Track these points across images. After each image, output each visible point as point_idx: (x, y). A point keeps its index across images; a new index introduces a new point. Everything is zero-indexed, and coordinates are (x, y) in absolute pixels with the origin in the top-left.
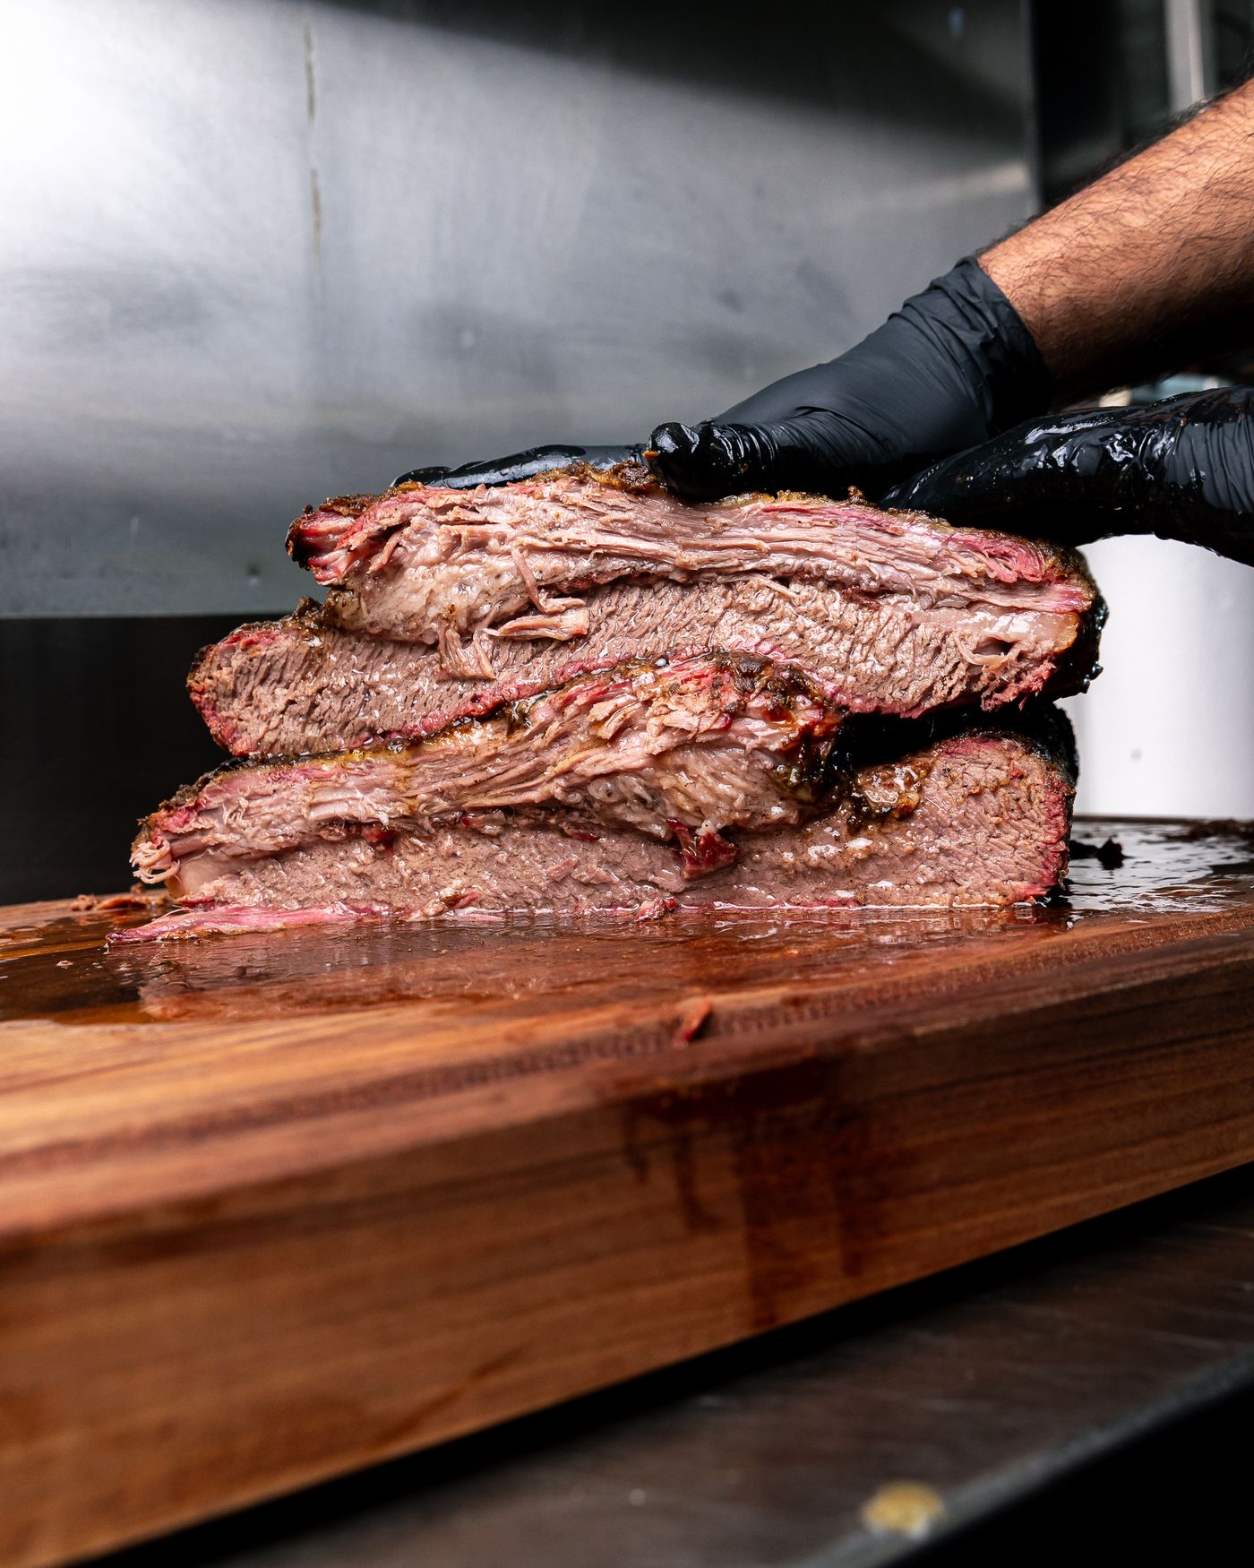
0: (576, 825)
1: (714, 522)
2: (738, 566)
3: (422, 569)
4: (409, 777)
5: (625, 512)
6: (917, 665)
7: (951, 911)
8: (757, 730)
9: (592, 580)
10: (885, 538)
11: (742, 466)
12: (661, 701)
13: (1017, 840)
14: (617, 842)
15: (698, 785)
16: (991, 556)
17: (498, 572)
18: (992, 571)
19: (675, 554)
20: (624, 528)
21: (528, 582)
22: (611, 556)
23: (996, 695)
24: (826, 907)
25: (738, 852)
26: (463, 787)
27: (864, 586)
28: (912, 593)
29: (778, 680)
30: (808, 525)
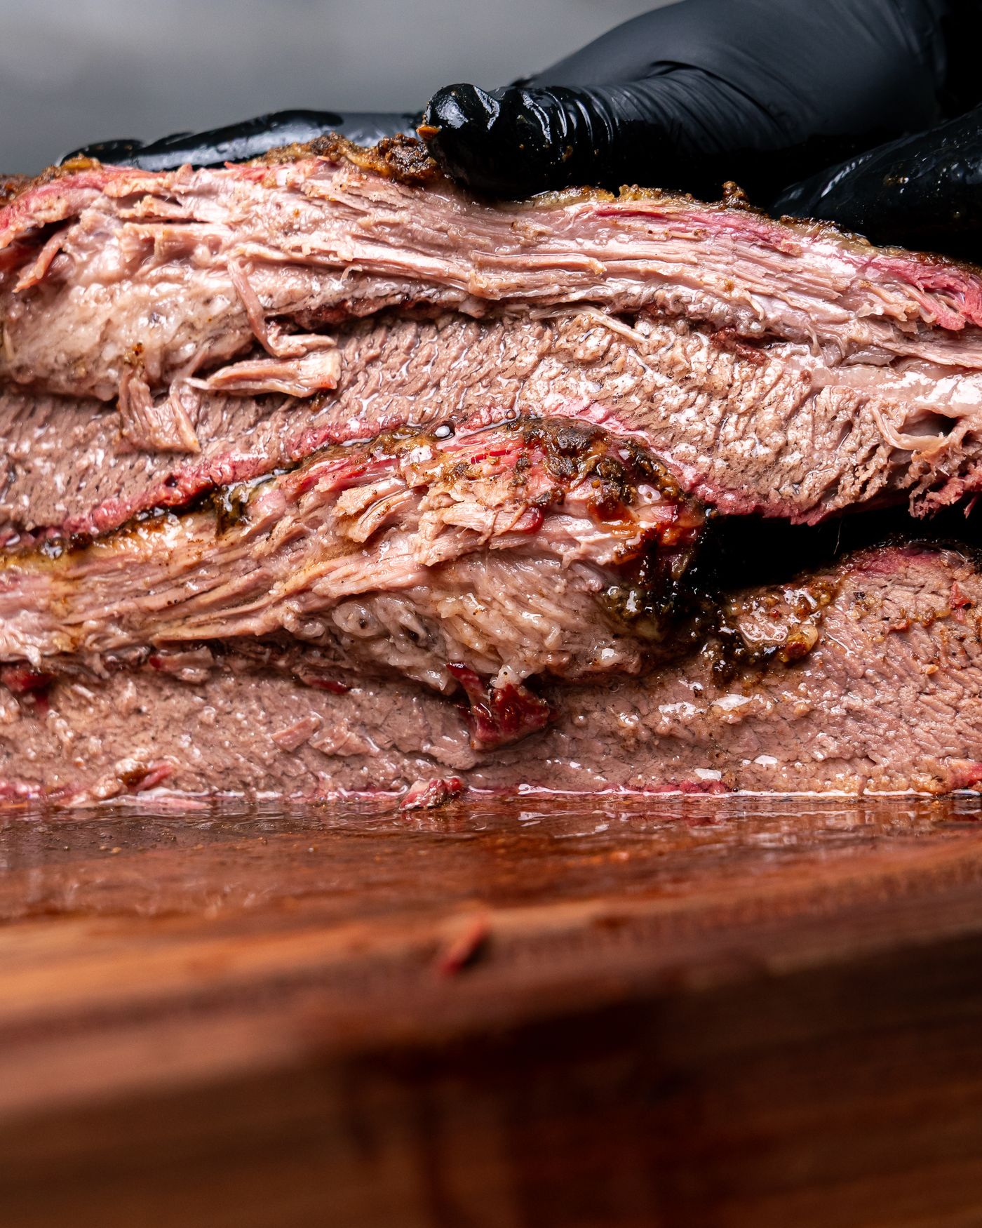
0: (314, 668)
1: (525, 229)
2: (560, 295)
3: (96, 288)
4: (72, 595)
5: (395, 211)
6: (817, 447)
7: (862, 801)
8: (579, 534)
9: (346, 310)
10: (775, 259)
11: (564, 150)
12: (441, 488)
13: (960, 698)
14: (376, 694)
15: (493, 613)
16: (928, 290)
17: (208, 295)
18: (929, 312)
19: (466, 275)
20: (394, 235)
21: (251, 311)
22: (373, 275)
23: (931, 495)
24: (678, 793)
25: (553, 712)
26: (151, 611)
27: (742, 330)
28: (812, 342)
29: (613, 461)
30: (663, 237)
